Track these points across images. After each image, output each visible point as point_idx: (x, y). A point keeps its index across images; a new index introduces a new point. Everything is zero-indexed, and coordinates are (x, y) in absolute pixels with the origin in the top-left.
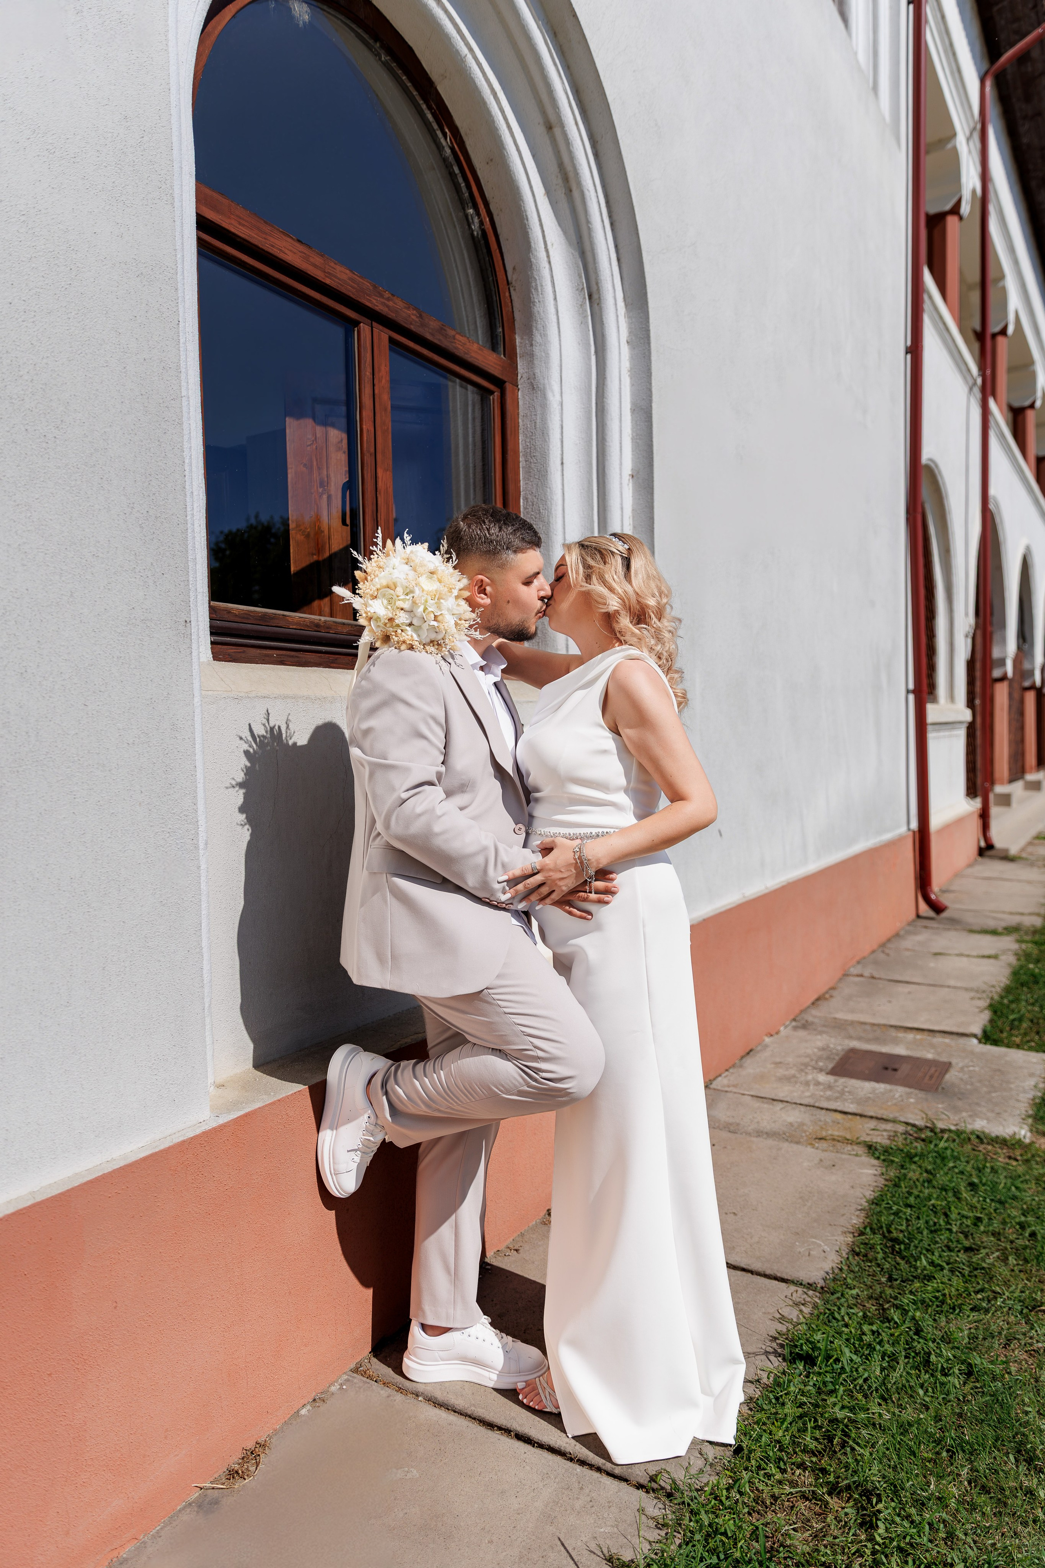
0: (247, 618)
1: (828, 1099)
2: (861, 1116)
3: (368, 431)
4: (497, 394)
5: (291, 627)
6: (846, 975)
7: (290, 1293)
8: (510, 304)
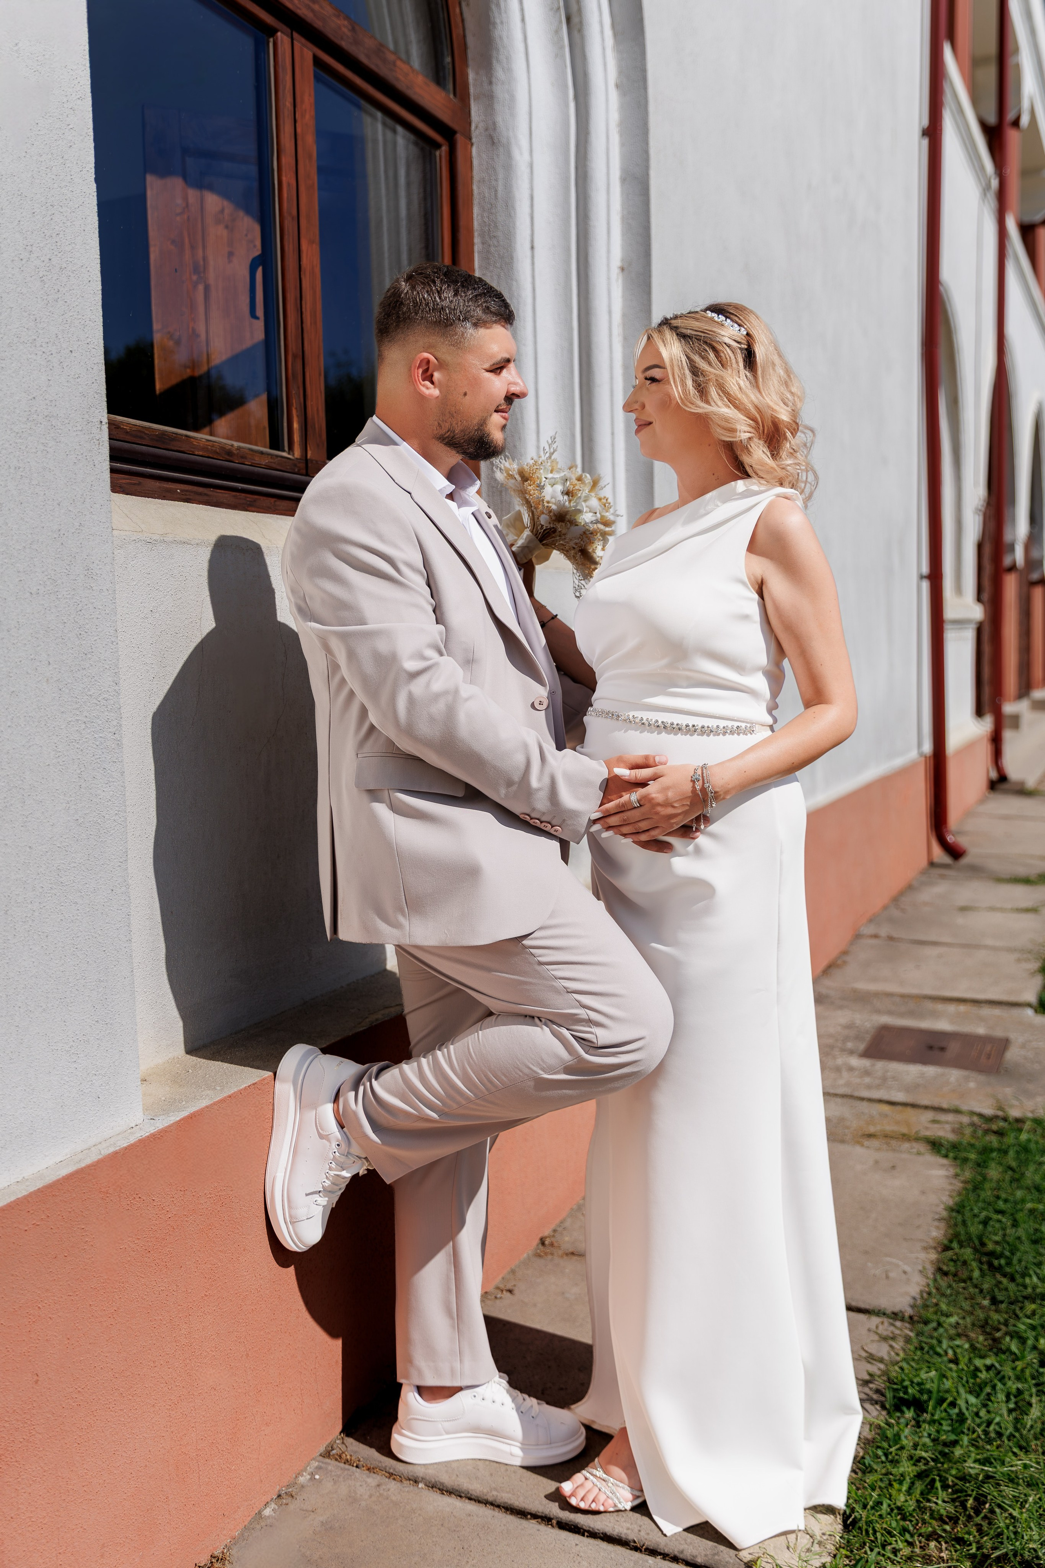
0: (141, 438)
1: (869, 1087)
2: (914, 1106)
3: (289, 184)
4: (444, 149)
5: (196, 453)
6: (858, 936)
7: (247, 1355)
8: (461, 25)
